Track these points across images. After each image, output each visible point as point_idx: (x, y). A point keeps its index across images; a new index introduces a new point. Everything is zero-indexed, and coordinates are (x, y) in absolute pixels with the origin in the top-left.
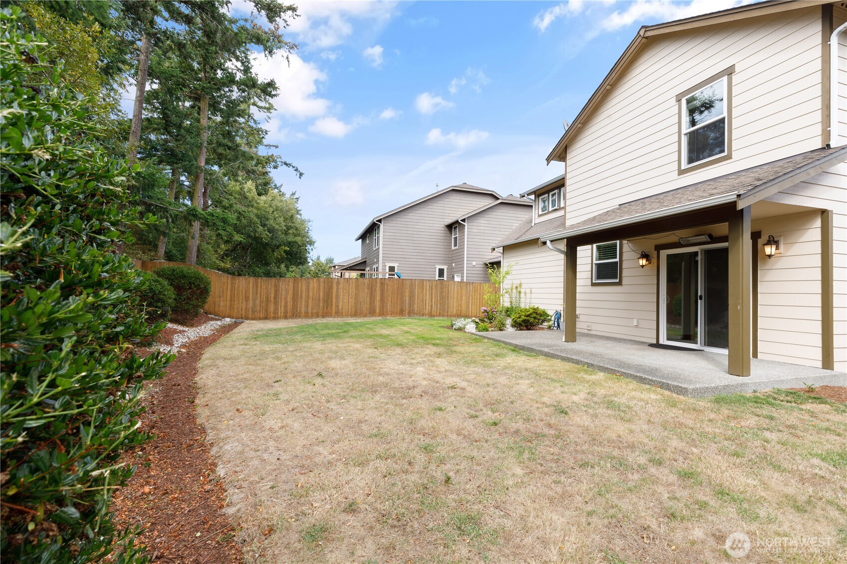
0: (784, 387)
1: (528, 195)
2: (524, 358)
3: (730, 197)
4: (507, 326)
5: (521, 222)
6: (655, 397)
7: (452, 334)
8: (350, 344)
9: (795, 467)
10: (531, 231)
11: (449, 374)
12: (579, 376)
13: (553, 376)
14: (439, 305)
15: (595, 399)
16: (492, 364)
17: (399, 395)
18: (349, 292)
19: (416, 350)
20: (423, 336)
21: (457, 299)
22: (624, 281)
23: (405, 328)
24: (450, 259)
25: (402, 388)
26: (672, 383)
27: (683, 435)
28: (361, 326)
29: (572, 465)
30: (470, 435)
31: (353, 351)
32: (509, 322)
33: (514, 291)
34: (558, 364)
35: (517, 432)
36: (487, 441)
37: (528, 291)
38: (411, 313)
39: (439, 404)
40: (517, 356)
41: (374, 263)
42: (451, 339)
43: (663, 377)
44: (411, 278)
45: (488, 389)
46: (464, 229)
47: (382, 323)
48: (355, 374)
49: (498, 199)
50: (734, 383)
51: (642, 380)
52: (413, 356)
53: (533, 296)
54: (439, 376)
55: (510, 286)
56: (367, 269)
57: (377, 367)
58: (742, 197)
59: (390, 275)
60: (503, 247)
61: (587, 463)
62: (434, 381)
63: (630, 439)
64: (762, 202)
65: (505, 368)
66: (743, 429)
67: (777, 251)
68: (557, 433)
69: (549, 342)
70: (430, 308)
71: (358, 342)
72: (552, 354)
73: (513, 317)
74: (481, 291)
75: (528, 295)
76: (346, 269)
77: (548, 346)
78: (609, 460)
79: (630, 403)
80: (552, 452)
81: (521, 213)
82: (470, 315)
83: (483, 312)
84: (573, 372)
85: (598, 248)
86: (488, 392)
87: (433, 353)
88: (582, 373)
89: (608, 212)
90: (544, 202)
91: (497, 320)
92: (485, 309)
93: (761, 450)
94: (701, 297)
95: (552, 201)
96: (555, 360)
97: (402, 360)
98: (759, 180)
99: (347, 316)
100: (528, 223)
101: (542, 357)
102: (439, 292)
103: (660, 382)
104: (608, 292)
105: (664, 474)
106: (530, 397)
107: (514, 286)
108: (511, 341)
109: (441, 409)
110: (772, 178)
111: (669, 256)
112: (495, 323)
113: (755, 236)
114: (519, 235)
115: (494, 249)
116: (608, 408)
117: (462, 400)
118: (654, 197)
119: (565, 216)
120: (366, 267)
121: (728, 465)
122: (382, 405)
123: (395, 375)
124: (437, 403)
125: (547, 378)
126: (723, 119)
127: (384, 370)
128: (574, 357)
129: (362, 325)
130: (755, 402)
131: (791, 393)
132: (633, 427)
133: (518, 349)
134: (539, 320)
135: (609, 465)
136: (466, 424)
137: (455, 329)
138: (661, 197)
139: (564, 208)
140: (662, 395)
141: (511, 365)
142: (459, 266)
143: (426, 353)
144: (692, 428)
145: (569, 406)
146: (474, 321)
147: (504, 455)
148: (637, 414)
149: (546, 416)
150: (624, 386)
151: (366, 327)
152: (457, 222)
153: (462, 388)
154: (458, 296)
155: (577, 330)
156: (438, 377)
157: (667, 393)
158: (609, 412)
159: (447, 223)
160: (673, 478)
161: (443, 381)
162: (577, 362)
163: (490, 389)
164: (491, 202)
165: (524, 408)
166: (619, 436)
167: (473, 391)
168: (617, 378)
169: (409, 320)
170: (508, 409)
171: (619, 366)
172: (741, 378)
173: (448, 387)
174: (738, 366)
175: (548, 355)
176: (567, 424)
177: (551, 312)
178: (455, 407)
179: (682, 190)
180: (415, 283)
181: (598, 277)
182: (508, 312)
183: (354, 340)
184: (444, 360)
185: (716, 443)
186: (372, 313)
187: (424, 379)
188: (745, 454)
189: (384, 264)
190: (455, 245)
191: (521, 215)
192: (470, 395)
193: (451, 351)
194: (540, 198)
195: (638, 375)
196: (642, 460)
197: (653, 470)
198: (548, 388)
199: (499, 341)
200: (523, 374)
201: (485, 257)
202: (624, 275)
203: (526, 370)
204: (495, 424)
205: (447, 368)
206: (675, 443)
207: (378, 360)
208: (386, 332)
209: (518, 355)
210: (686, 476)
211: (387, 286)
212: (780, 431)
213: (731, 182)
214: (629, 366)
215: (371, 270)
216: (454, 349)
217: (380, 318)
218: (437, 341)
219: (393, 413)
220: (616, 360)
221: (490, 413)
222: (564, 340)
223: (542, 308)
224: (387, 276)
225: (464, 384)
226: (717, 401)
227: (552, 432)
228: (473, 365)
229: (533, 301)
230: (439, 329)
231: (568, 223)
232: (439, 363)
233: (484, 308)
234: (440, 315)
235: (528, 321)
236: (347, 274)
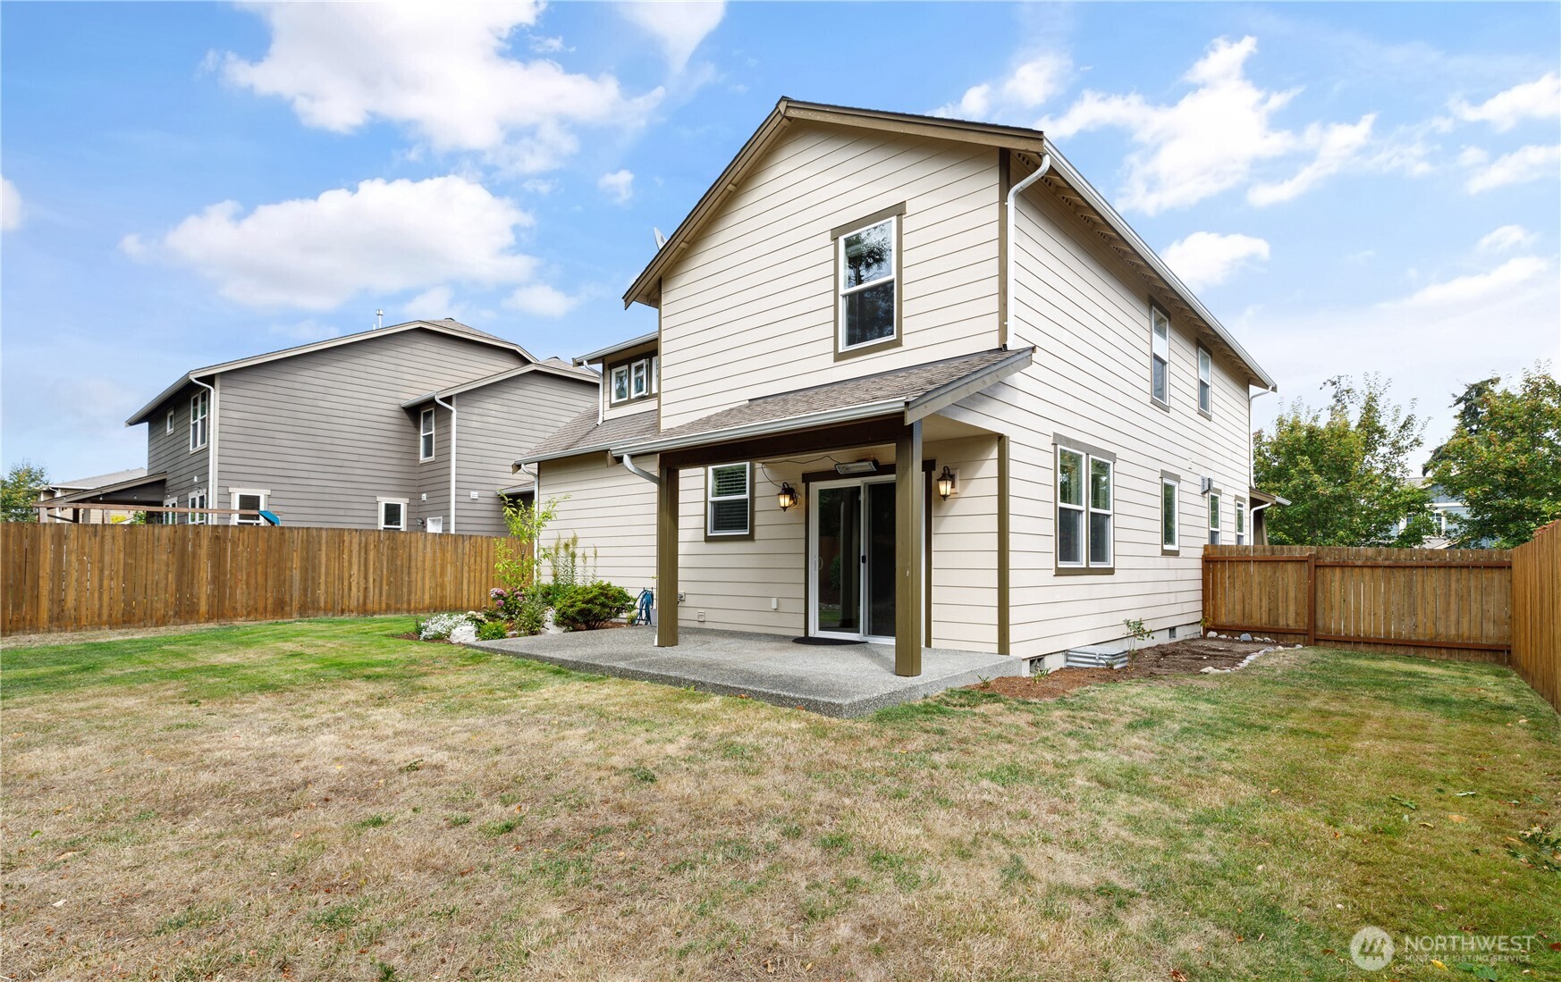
0: (958, 685)
1: (590, 362)
2: (577, 685)
3: (895, 405)
4: (547, 625)
5: (577, 415)
6: (798, 726)
7: (416, 650)
8: (102, 700)
9: (963, 797)
10: (595, 434)
11: (403, 739)
12: (680, 706)
13: (632, 714)
14: (385, 587)
15: (705, 745)
16: (510, 705)
17: (260, 810)
18: (101, 560)
19: (316, 696)
20: (339, 660)
21: (433, 572)
22: (758, 533)
23: (289, 646)
24: (417, 483)
25: (271, 790)
26: (823, 699)
27: (833, 780)
28: (144, 650)
29: (657, 872)
30: (447, 864)
31: (114, 718)
32: (550, 615)
33: (562, 552)
34: (644, 690)
35: (555, 835)
36: (487, 869)
37: (590, 552)
38: (308, 609)
39: (372, 812)
40: (564, 683)
41: (192, 487)
42: (413, 662)
43: (810, 691)
44: (306, 525)
45: (497, 758)
46: (449, 418)
47: (218, 638)
48: (117, 777)
49: (528, 362)
50: (901, 688)
51: (779, 701)
52: (309, 710)
53: (600, 561)
54: (377, 747)
55: (553, 544)
56: (170, 501)
57: (195, 749)
58: (911, 406)
59: (242, 517)
60: (539, 463)
61: (684, 863)
62: (365, 760)
63: (757, 803)
64: (934, 416)
65: (539, 709)
66: (909, 756)
67: (953, 490)
68: (633, 820)
69: (628, 649)
70: (361, 594)
71: (131, 692)
72: (632, 672)
73: (559, 605)
74: (491, 554)
75: (590, 561)
76: (94, 500)
77: (625, 658)
78: (722, 848)
79: (760, 742)
80: (621, 859)
81: (578, 397)
82: (465, 605)
83: (494, 599)
84: (669, 700)
85: (717, 473)
86: (495, 764)
87: (364, 698)
88: (685, 702)
89: (732, 410)
90: (620, 379)
91: (525, 613)
92: (500, 591)
93: (927, 782)
94: (864, 557)
95: (636, 379)
96: (638, 684)
97: (273, 724)
98: (932, 383)
99: (97, 624)
100: (589, 418)
101: (613, 679)
102: (385, 558)
103: (806, 700)
104: (732, 553)
105: (805, 851)
106: (587, 760)
107: (563, 542)
108: (552, 655)
109: (377, 822)
110: (945, 382)
111: (822, 493)
112: (521, 619)
113: (928, 466)
114: (571, 441)
115: (519, 467)
116: (724, 757)
117: (434, 792)
118: (802, 393)
119: (658, 410)
120: (164, 495)
121: (887, 813)
122: (206, 843)
123: (252, 763)
124: (369, 810)
125: (620, 718)
126: (892, 282)
127: (218, 754)
128: (672, 674)
129: (146, 647)
130: (926, 712)
131: (965, 693)
132: (763, 782)
133: (565, 669)
134: (611, 608)
135: (720, 857)
136: (440, 842)
137: (426, 639)
138: (810, 393)
139: (657, 396)
140: (807, 721)
141: (551, 701)
142: (438, 500)
143: (344, 699)
144: (845, 768)
145: (658, 765)
146: (472, 619)
147: (525, 888)
148: (769, 758)
149: (615, 792)
150: (752, 714)
151: (164, 651)
152: (431, 402)
153: (436, 767)
154: (434, 566)
155: (680, 623)
156: (375, 750)
157: (814, 716)
158: (727, 763)
159: (405, 403)
160: (815, 853)
161: (388, 757)
162: (678, 682)
163: (502, 758)
164: (512, 366)
165: (572, 785)
166: (740, 803)
167: (460, 768)
168: (743, 703)
169: (305, 626)
170: (538, 793)
171: (746, 682)
172: (910, 678)
173: (401, 770)
174: (907, 663)
175: (625, 675)
176: (653, 799)
177: (634, 593)
178: (414, 810)
179: (840, 386)
180: (320, 537)
181: (717, 527)
182: (549, 595)
183: (116, 689)
184: (392, 710)
185: (874, 784)
186: (185, 611)
187: (337, 759)
188: (908, 792)
189: (223, 491)
190: (428, 453)
191: (579, 402)
192: (453, 778)
193: (413, 688)
194: (614, 371)
195: (774, 692)
196: (772, 835)
197: (787, 848)
198: (621, 737)
199: (528, 656)
200: (575, 718)
201: (499, 481)
202: (757, 522)
203: (582, 708)
204: (509, 828)
205: (400, 726)
206: (822, 796)
207: (199, 730)
208: (230, 660)
209: (566, 680)
210: (834, 845)
211: (235, 544)
212: (950, 749)
213: (901, 381)
214: (761, 680)
215: (183, 503)
216: (418, 682)
217: (211, 625)
218: (378, 670)
219: (241, 857)
220: (742, 671)
221: (498, 808)
222: (656, 644)
223: (618, 586)
224: (235, 520)
225: (441, 757)
226: (880, 719)
227: (625, 820)
228: (464, 712)
229: (600, 572)
230: (385, 641)
231: (665, 424)
232: (379, 718)
233: (496, 590)
234: (388, 610)
235: (590, 611)
236: (96, 515)
